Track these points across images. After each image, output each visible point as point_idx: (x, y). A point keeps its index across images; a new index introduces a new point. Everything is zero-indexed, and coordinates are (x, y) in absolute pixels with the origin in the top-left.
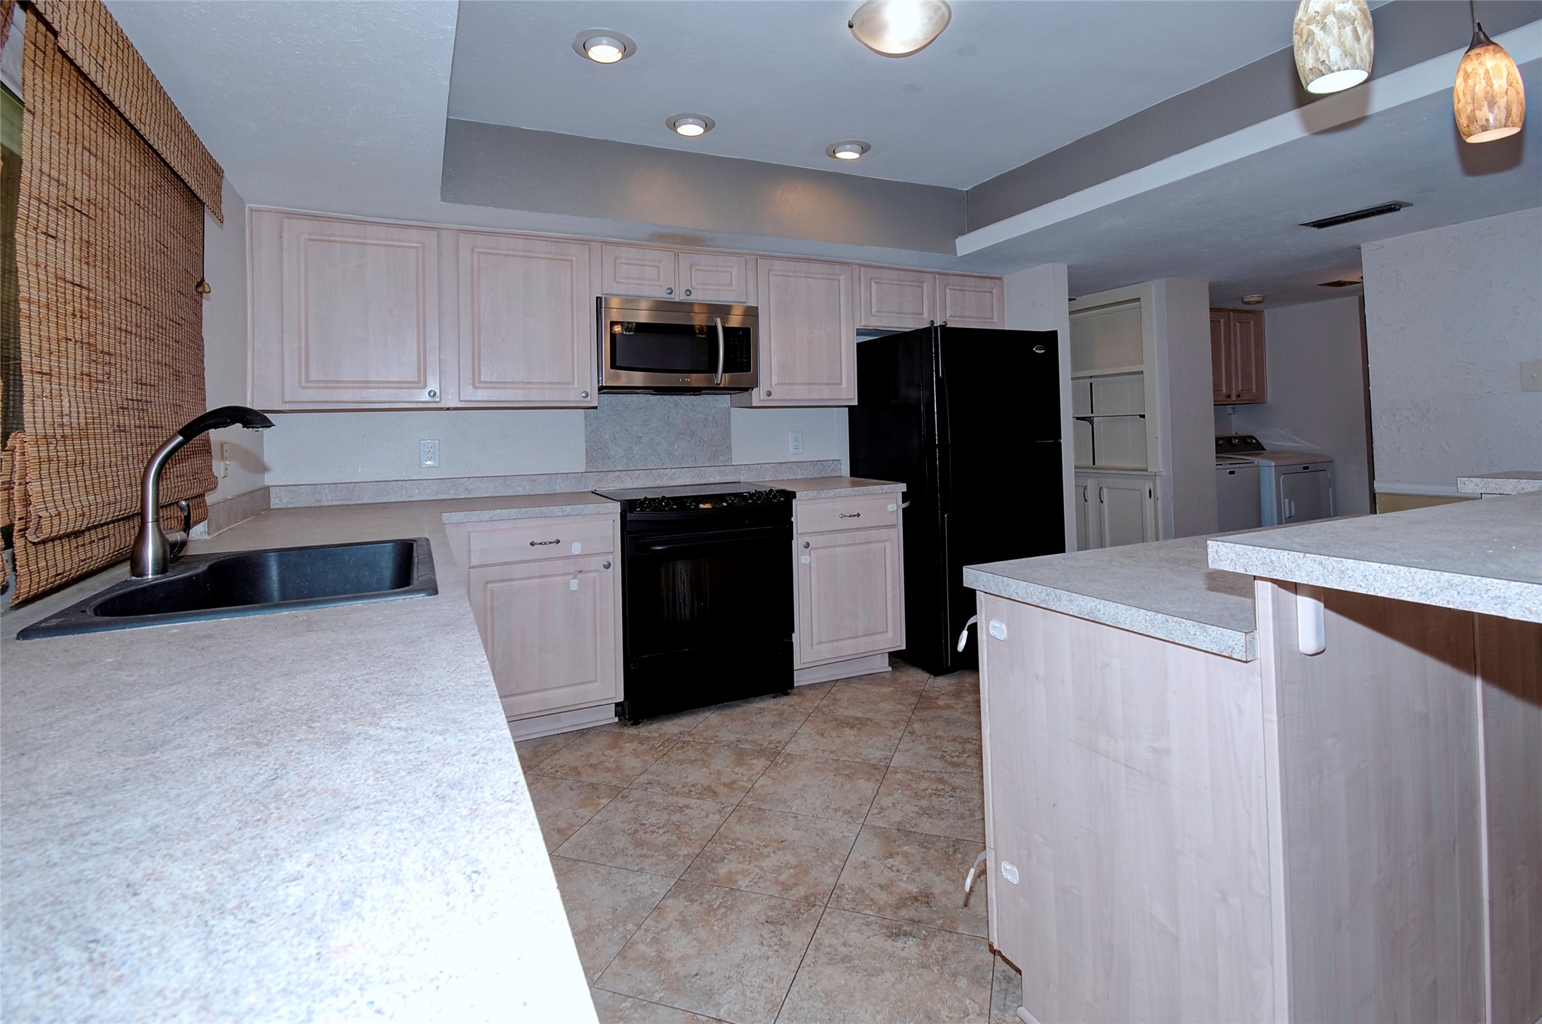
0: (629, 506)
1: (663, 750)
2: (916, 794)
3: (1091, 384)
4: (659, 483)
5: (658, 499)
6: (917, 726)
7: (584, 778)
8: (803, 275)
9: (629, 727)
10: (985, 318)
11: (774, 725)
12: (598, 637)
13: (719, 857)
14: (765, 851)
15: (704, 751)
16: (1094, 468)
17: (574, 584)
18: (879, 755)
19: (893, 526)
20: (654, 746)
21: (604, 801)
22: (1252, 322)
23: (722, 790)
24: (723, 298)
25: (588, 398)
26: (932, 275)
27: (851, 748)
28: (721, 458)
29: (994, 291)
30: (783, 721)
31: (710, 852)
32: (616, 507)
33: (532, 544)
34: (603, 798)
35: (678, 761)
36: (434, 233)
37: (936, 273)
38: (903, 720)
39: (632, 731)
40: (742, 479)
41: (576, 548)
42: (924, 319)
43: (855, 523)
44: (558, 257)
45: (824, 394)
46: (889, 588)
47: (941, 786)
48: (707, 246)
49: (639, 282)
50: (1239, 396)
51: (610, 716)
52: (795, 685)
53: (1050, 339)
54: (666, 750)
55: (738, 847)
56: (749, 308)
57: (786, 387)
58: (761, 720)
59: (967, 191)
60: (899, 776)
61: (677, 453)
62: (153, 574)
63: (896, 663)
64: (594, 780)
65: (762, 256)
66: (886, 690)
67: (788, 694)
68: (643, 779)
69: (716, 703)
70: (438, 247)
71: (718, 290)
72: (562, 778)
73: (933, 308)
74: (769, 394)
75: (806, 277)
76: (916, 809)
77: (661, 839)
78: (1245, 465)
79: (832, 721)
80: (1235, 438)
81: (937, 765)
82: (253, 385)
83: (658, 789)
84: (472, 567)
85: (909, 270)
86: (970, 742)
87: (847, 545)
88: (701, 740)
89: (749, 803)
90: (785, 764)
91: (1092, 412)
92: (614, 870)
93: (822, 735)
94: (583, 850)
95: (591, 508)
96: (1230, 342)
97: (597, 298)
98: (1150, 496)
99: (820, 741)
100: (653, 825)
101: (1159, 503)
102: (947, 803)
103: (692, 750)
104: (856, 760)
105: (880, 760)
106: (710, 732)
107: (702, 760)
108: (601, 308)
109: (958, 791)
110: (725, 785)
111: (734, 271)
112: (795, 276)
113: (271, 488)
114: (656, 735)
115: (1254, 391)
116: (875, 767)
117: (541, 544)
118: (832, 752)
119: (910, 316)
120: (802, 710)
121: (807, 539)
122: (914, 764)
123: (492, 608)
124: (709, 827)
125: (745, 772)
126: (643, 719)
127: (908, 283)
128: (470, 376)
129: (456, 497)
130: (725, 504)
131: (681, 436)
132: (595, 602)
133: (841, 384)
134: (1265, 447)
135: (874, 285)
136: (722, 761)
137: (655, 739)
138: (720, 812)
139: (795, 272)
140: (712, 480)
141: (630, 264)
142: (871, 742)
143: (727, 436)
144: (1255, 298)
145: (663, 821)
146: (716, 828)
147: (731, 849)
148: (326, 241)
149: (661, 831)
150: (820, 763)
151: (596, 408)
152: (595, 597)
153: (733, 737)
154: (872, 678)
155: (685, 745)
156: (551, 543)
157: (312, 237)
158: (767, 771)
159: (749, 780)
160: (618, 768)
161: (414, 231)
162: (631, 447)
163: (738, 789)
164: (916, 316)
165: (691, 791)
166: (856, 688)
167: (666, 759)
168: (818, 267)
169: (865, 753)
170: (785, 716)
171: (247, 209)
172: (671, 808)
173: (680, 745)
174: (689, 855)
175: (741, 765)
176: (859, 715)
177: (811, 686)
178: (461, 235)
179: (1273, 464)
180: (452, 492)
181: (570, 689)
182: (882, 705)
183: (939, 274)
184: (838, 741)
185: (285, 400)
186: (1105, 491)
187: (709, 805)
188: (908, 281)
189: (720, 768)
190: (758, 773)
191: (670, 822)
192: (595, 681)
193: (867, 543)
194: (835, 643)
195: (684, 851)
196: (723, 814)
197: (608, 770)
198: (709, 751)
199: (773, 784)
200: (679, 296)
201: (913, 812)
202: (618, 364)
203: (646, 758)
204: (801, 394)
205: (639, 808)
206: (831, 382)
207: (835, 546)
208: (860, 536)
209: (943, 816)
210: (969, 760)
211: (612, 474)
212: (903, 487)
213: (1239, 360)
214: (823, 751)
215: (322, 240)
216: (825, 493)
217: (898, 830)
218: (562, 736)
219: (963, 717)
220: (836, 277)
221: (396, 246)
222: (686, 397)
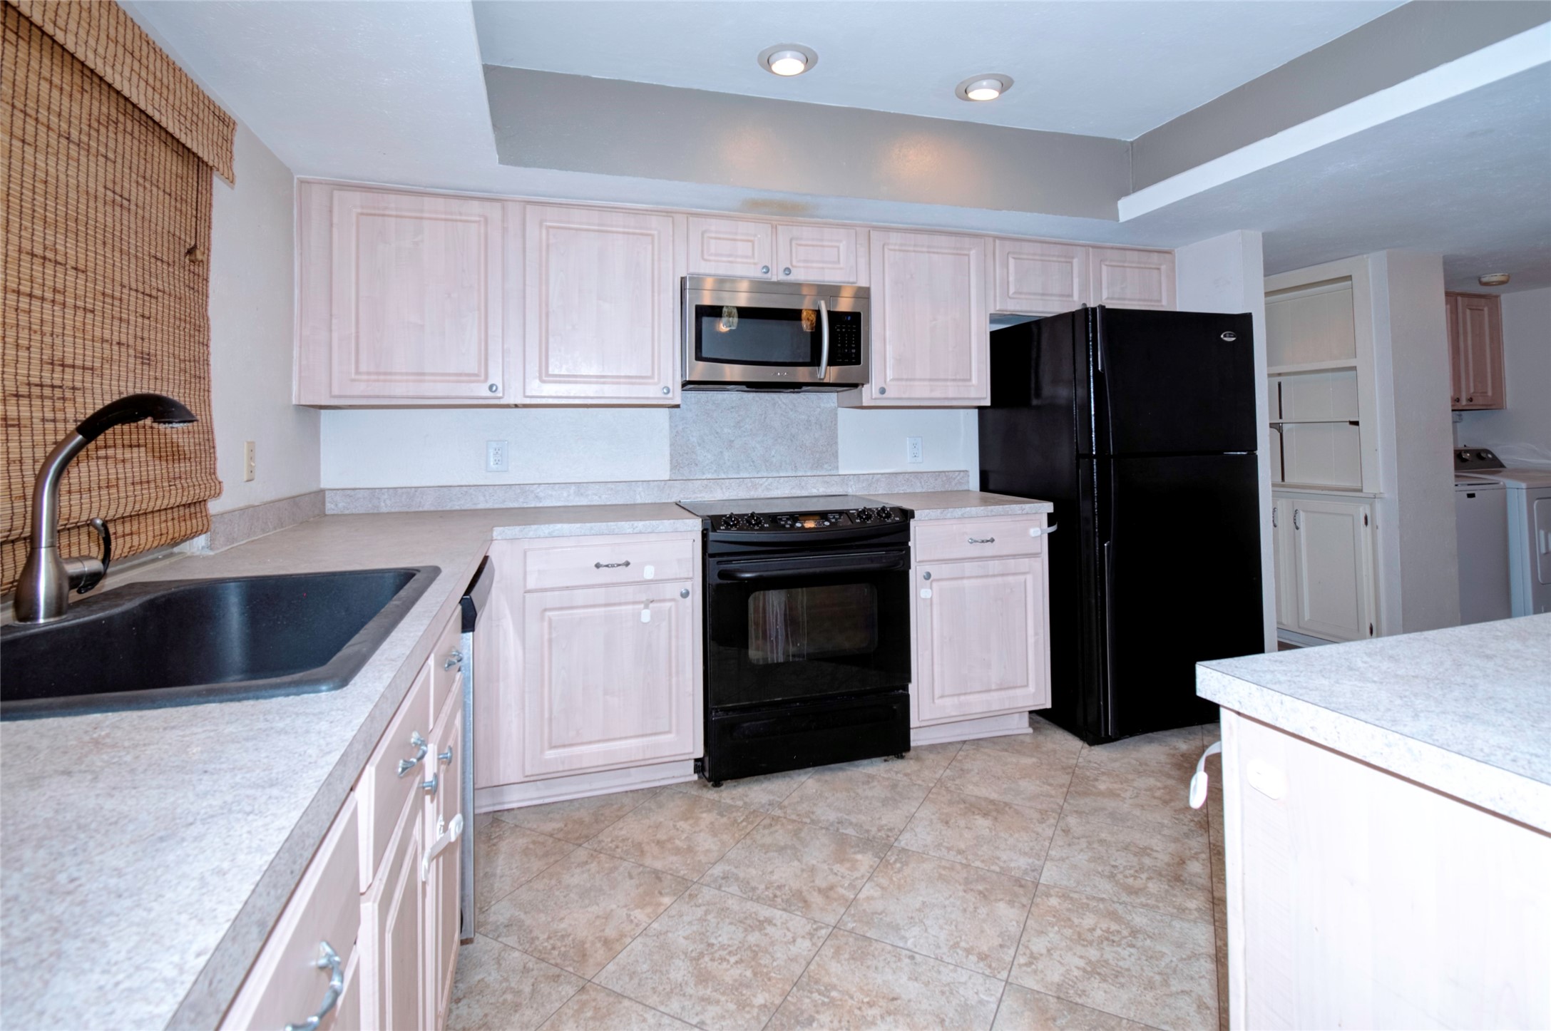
0: (713, 523)
1: (746, 827)
2: (1079, 934)
3: (1280, 385)
4: (754, 494)
5: (746, 515)
6: (1072, 821)
7: (648, 861)
8: (925, 249)
9: (709, 788)
10: (1151, 301)
11: (885, 802)
12: (674, 680)
13: (806, 1016)
14: (871, 1012)
15: (796, 833)
16: (1283, 486)
17: (646, 616)
18: (1023, 862)
19: (1035, 555)
20: (735, 821)
21: (667, 900)
22: (1486, 309)
23: (816, 899)
24: (831, 276)
25: (670, 395)
26: (1084, 249)
27: (985, 848)
28: (826, 466)
29: (1163, 267)
30: (897, 797)
31: (794, 1004)
32: (696, 525)
33: (598, 566)
34: (667, 894)
35: (763, 846)
36: (498, 205)
37: (1089, 246)
38: (1053, 811)
39: (711, 794)
40: (850, 491)
41: (649, 572)
42: (1074, 302)
43: (989, 550)
44: (638, 231)
45: (950, 392)
46: (1031, 631)
47: (1114, 927)
48: (812, 216)
49: (730, 259)
50: (1471, 400)
51: (688, 773)
52: (913, 744)
53: (1242, 324)
54: (750, 827)
55: (833, 1000)
56: (860, 289)
57: (904, 383)
58: (869, 793)
59: (1132, 143)
60: (1054, 901)
61: (774, 460)
62: (47, 616)
63: (1038, 722)
64: (658, 865)
65: (875, 228)
66: (1027, 761)
67: (902, 757)
68: (718, 870)
69: (814, 765)
70: (503, 221)
71: (823, 268)
72: (621, 858)
73: (1084, 288)
74: (883, 391)
75: (929, 252)
76: (1082, 963)
77: (731, 973)
78: (1486, 485)
79: (958, 803)
80: (1467, 451)
81: (1106, 887)
82: (300, 377)
83: (734, 889)
84: (529, 591)
85: (1055, 243)
86: (1149, 855)
87: (977, 577)
88: (794, 817)
89: (850, 926)
90: (898, 865)
91: (1281, 417)
92: (666, 1020)
93: (947, 823)
94: (631, 978)
95: (667, 524)
96: (1458, 333)
97: (682, 278)
98: (1366, 523)
99: (944, 832)
100: (723, 947)
101: (1380, 532)
102: (1126, 957)
103: (781, 831)
104: (993, 868)
105: (1025, 872)
106: (804, 807)
107: (793, 848)
108: (685, 289)
109: (1141, 936)
110: (820, 891)
111: (842, 246)
112: (914, 251)
113: (327, 492)
114: (740, 803)
115: (1490, 393)
116: (1019, 882)
117: (607, 566)
118: (960, 852)
119: (1057, 298)
120: (920, 782)
121: (928, 568)
122: (1072, 884)
123: (550, 641)
124: (793, 960)
125: (847, 872)
126: (726, 779)
127: (1055, 259)
128: (537, 368)
129: (525, 505)
130: (827, 523)
131: (779, 440)
132: (670, 638)
133: (970, 380)
134: (1504, 462)
135: (1011, 261)
136: (817, 852)
137: (738, 808)
138: (811, 935)
139: (915, 245)
140: (814, 492)
141: (719, 239)
142: (1011, 841)
143: (833, 440)
144: (1497, 277)
145: (737, 942)
146: (804, 963)
147: (823, 1004)
148: (379, 215)
149: (733, 960)
150: (944, 868)
151: (678, 406)
152: (670, 631)
153: (832, 816)
154: (1006, 743)
155: (773, 823)
156: (619, 565)
157: (365, 211)
158: (875, 874)
159: (852, 886)
160: (690, 850)
161: (476, 203)
162: (721, 452)
163: (836, 900)
164: (1065, 299)
165: (775, 896)
166: (989, 756)
167: (749, 841)
168: (943, 240)
169: (1004, 857)
170: (899, 789)
171: (295, 181)
172: (748, 922)
173: (767, 821)
174: (765, 1006)
175: (841, 861)
176: (994, 796)
177: (932, 748)
178: (529, 207)
179: (1524, 485)
180: (521, 500)
181: (640, 740)
182: (1024, 784)
183: (1094, 247)
184: (967, 834)
185: (333, 394)
186: (1302, 516)
187: (798, 923)
188: (1054, 256)
189: (814, 862)
190: (863, 876)
191: (746, 946)
192: (669, 732)
193: (1003, 575)
194: (962, 698)
195: (760, 999)
196: (815, 940)
197: (678, 851)
198: (803, 835)
199: (882, 897)
200: (777, 276)
201: (1078, 968)
202: (704, 354)
203: (725, 837)
204: (921, 392)
205: (709, 917)
206: (958, 377)
207: (962, 578)
208: (995, 566)
209: (1122, 980)
210: (1150, 885)
211: (699, 482)
212: (1048, 507)
213: (1470, 356)
214: (949, 849)
215: (375, 215)
216: (950, 513)
217: (1058, 998)
218: (630, 795)
219: (1134, 812)
220: (966, 252)
221: (456, 221)
222: (786, 395)
